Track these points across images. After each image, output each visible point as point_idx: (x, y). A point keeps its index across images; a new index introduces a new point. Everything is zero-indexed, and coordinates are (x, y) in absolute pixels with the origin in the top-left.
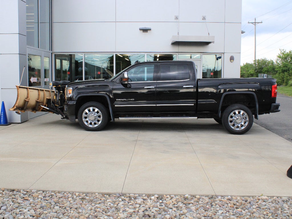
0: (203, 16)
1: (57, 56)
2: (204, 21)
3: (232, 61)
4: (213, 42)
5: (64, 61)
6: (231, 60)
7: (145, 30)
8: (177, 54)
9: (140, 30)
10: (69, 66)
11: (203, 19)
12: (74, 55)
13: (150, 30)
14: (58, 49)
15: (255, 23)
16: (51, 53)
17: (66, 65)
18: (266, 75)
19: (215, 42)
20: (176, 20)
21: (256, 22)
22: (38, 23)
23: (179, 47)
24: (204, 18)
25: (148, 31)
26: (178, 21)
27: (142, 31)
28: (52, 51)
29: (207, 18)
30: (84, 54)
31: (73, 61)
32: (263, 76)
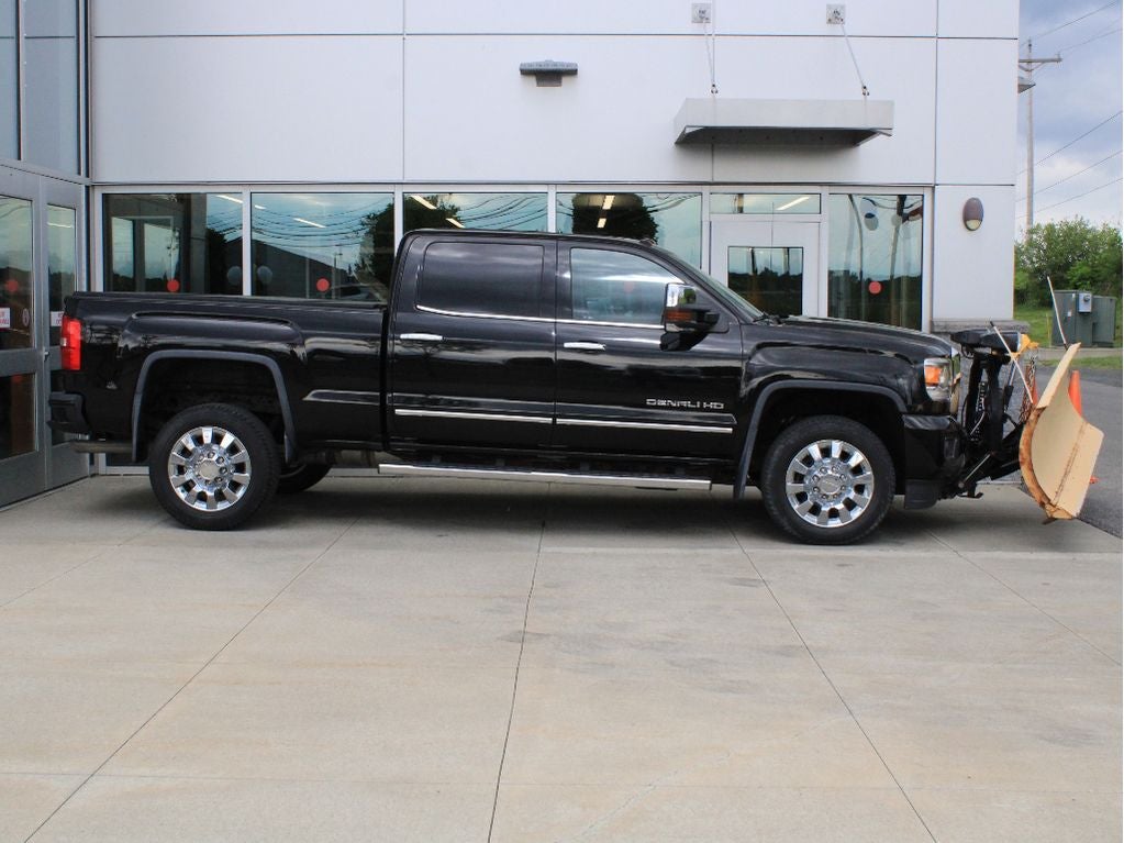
0: (829, 7)
1: (115, 205)
2: (837, 29)
3: (972, 224)
4: (887, 132)
5: (149, 230)
6: (966, 218)
7: (549, 76)
8: (706, 189)
9: (525, 72)
10: (175, 254)
11: (830, 20)
12: (202, 198)
13: (573, 72)
14: (120, 167)
15: (1030, 62)
16: (87, 187)
17: (162, 249)
18: (1089, 295)
19: (893, 132)
20: (697, 29)
21: (1033, 58)
22: (14, 41)
23: (716, 158)
24: (836, 17)
25: (565, 80)
26: (709, 29)
27: (533, 80)
28: (88, 176)
29: (848, 15)
30: (246, 192)
31: (197, 231)
32: (1077, 299)
